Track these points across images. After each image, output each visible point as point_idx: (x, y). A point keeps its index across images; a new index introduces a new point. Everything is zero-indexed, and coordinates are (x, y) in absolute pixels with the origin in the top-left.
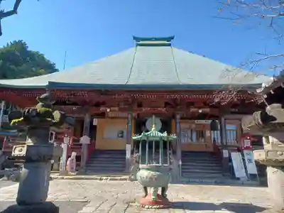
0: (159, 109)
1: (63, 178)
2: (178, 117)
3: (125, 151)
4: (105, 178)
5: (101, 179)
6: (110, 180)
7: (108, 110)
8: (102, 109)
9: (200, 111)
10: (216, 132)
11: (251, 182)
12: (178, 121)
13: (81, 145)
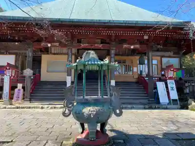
0: (96, 45)
1: (5, 108)
2: (113, 52)
3: (66, 82)
4: (46, 106)
5: (42, 108)
6: (51, 108)
7: (49, 45)
8: (43, 44)
9: (132, 47)
10: (141, 66)
11: (172, 106)
12: (113, 56)
13: (24, 77)
